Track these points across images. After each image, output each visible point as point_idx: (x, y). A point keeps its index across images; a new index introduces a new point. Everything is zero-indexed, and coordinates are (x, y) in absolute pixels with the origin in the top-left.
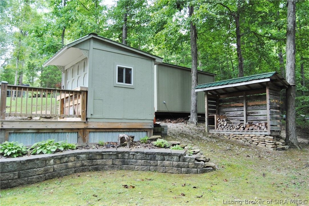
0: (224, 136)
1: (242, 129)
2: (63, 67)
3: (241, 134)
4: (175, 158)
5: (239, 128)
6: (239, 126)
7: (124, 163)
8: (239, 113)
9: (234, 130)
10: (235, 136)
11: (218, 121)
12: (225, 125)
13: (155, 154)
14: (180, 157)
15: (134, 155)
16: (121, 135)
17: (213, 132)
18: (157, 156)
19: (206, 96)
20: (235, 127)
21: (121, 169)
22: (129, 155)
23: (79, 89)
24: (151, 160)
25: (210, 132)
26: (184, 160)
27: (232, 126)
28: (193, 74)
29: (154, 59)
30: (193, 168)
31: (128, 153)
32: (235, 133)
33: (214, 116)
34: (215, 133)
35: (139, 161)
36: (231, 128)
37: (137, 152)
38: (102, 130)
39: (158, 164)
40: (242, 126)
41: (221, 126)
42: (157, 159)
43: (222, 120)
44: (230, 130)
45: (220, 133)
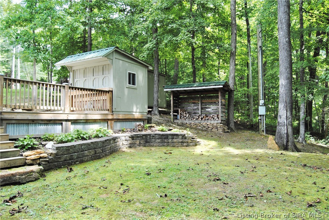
0: (187, 124)
1: (200, 119)
2: (70, 67)
3: (200, 123)
4: (180, 137)
5: (198, 119)
6: (198, 117)
7: (147, 142)
8: (195, 107)
9: (195, 120)
10: (196, 124)
11: (182, 113)
12: (187, 116)
13: (168, 135)
14: (183, 136)
15: (153, 136)
16: (138, 123)
17: (178, 122)
18: (169, 136)
19: (172, 94)
20: (195, 118)
21: (145, 146)
22: (150, 137)
23: (107, 89)
24: (165, 139)
25: (175, 122)
26: (185, 138)
27: (193, 117)
28: (156, 75)
29: (147, 67)
30: (191, 143)
31: (150, 135)
32: (195, 122)
33: (178, 110)
34: (179, 122)
35: (157, 140)
36: (192, 118)
37: (156, 134)
38: (121, 120)
39: (170, 142)
40: (201, 117)
41: (184, 117)
42: (169, 138)
43: (185, 113)
44: (192, 120)
45: (184, 122)
